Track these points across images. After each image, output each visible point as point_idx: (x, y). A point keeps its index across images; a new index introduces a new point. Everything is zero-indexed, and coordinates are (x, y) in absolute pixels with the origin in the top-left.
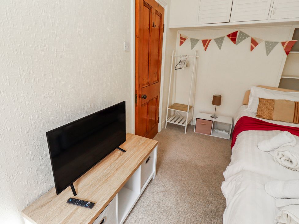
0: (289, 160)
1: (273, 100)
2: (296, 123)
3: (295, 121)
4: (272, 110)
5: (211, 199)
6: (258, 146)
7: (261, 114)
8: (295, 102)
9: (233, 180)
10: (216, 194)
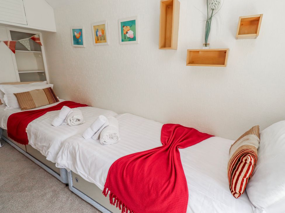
0: (77, 120)
1: (28, 92)
2: (52, 103)
3: (50, 103)
4: (32, 100)
5: (42, 193)
6: (52, 125)
7: (25, 107)
8: (43, 89)
9: (64, 151)
10: (42, 186)
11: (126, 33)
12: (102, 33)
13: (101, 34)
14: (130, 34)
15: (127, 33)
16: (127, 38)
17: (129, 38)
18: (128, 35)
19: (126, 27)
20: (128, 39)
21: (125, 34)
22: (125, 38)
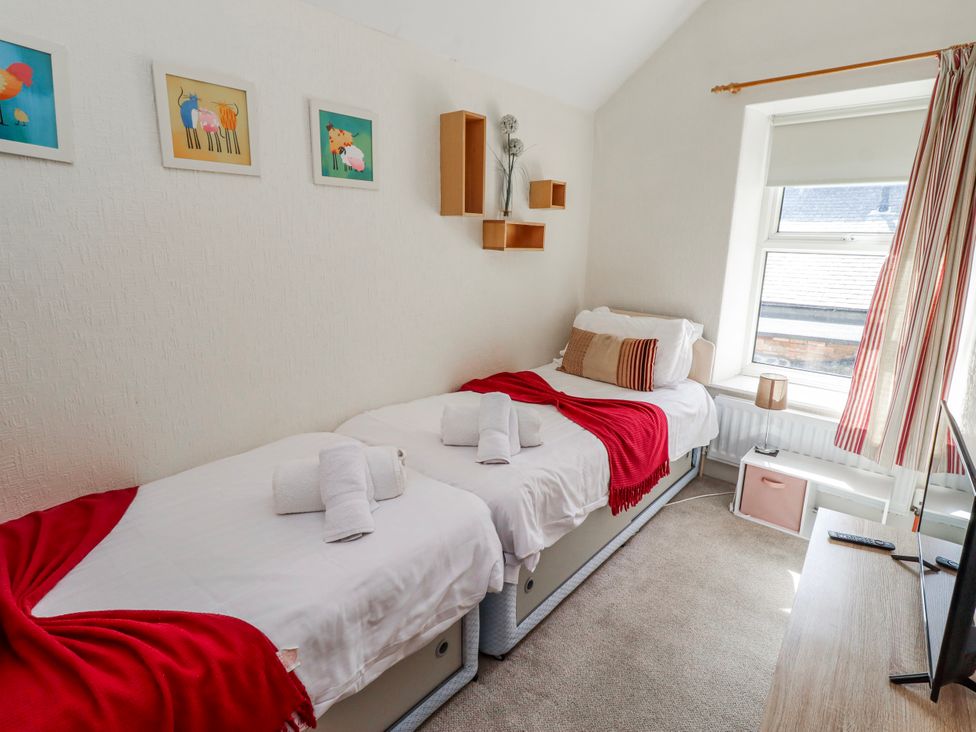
11: (338, 151)
12: (223, 121)
13: (216, 123)
14: (353, 156)
15: (342, 150)
16: (341, 168)
17: (351, 168)
18: (345, 159)
19: (337, 131)
20: (346, 170)
21: (334, 153)
22: (335, 167)
